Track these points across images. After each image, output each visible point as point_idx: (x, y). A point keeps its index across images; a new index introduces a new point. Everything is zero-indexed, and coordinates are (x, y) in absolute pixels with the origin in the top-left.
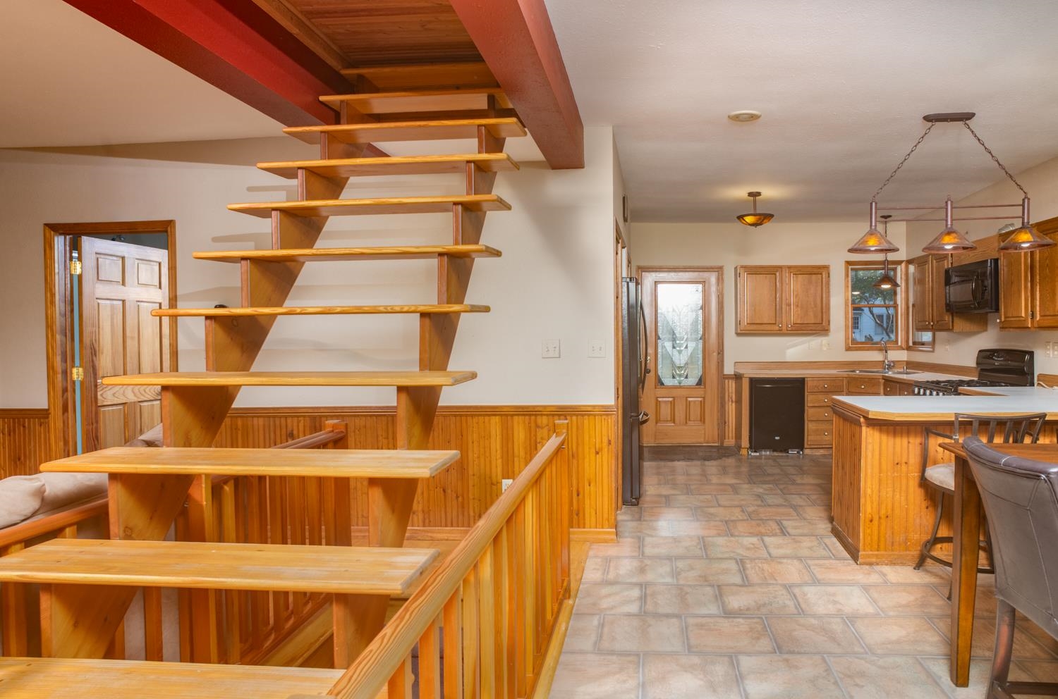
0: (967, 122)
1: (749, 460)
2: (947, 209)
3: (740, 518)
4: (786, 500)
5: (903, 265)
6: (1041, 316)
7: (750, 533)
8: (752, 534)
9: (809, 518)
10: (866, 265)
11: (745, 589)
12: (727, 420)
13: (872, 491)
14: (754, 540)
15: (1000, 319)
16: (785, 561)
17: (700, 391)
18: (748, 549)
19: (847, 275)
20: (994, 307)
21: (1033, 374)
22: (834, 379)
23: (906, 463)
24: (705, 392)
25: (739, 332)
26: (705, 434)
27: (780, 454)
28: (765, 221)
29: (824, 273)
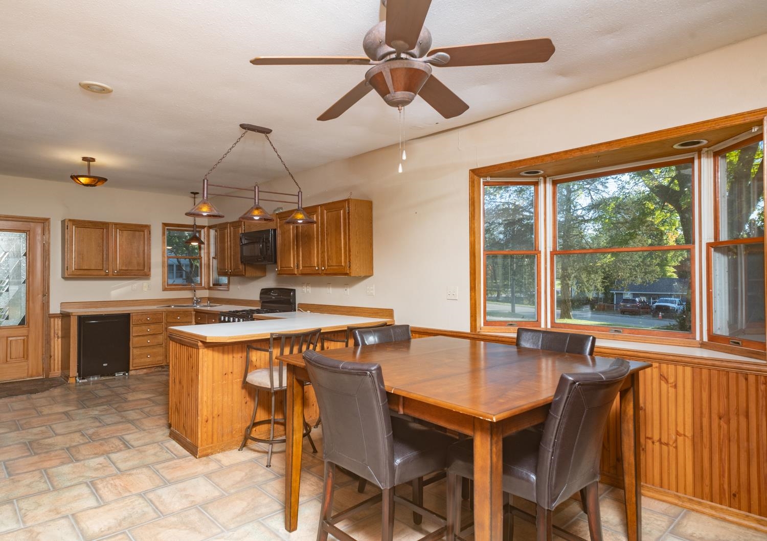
0: (267, 135)
1: (78, 387)
2: (255, 192)
3: (82, 442)
4: (122, 417)
5: (206, 229)
6: (303, 267)
7: (95, 454)
8: (97, 455)
9: (146, 428)
10: (178, 227)
11: (101, 509)
12: (52, 354)
13: (208, 398)
14: (101, 459)
15: (278, 268)
16: (135, 471)
17: (23, 331)
18: (96, 469)
19: (164, 234)
20: (273, 261)
21: (295, 303)
22: (155, 313)
23: (232, 373)
24: (29, 331)
25: (66, 276)
26: (28, 369)
27: (107, 378)
28: (99, 183)
29: (146, 231)
